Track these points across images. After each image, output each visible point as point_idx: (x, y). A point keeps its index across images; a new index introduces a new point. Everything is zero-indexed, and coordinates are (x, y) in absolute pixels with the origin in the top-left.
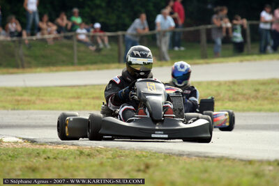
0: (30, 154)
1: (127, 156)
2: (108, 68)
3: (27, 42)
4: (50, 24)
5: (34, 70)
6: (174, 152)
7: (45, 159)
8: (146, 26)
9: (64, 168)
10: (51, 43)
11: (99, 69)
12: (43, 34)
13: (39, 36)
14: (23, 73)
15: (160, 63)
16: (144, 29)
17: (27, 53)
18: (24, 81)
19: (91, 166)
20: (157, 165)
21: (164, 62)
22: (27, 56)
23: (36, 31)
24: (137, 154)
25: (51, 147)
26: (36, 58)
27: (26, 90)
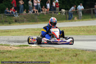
0: (40, 50)
1: (70, 51)
2: (63, 22)
3: (38, 14)
4: (45, 9)
5: (40, 23)
6: (84, 49)
7: (45, 52)
8: (75, 9)
9: (51, 55)
10: (45, 14)
11: (60, 22)
12: (43, 12)
13: (42, 12)
14: (37, 24)
15: (79, 20)
16: (74, 10)
17: (38, 17)
18: (37, 26)
19: (59, 55)
20: (79, 54)
21: (80, 20)
22: (38, 18)
23: (41, 11)
24: (73, 50)
25: (46, 48)
26: (41, 19)
27: (38, 29)
